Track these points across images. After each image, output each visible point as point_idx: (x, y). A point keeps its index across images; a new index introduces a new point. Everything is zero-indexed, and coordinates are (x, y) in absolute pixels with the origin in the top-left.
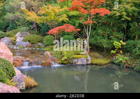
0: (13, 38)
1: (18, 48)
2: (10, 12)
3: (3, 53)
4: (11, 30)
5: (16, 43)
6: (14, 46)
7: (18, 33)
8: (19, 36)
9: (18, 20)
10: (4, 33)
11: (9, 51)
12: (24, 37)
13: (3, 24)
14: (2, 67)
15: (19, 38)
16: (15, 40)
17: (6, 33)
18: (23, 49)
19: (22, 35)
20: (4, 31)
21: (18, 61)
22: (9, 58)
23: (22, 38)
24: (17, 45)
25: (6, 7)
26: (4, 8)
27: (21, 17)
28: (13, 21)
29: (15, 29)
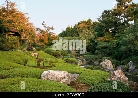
0: (126, 66)
1: (131, 74)
2: (123, 46)
3: (120, 78)
4: (125, 59)
5: (129, 70)
6: (127, 72)
7: (130, 62)
8: (131, 64)
9: (130, 51)
10: (119, 62)
11: (125, 76)
12: (136, 65)
13: (118, 55)
14: (122, 90)
15: (132, 66)
16: (128, 68)
17: (121, 62)
18: (136, 76)
19: (134, 63)
20: (118, 61)
21: (132, 85)
22: (125, 82)
23: (134, 66)
24: (130, 72)
25: (120, 42)
26: (119, 43)
27: (133, 48)
28: (126, 52)
29: (127, 58)
